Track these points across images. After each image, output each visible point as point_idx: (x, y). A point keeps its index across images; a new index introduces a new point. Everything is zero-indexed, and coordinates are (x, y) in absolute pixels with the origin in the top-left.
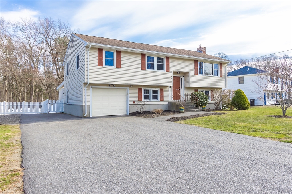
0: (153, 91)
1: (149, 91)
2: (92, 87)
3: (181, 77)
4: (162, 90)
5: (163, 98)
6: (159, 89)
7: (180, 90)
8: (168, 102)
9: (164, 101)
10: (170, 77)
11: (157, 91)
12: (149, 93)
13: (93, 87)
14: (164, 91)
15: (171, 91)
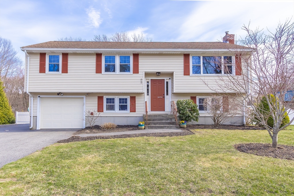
0: (120, 99)
1: (113, 99)
2: (39, 97)
3: (166, 79)
4: (133, 98)
5: (135, 108)
6: (129, 97)
7: (164, 97)
8: (142, 114)
9: (136, 112)
10: (140, 80)
11: (126, 99)
12: (114, 102)
13: (41, 96)
14: (136, 99)
15: (147, 98)
